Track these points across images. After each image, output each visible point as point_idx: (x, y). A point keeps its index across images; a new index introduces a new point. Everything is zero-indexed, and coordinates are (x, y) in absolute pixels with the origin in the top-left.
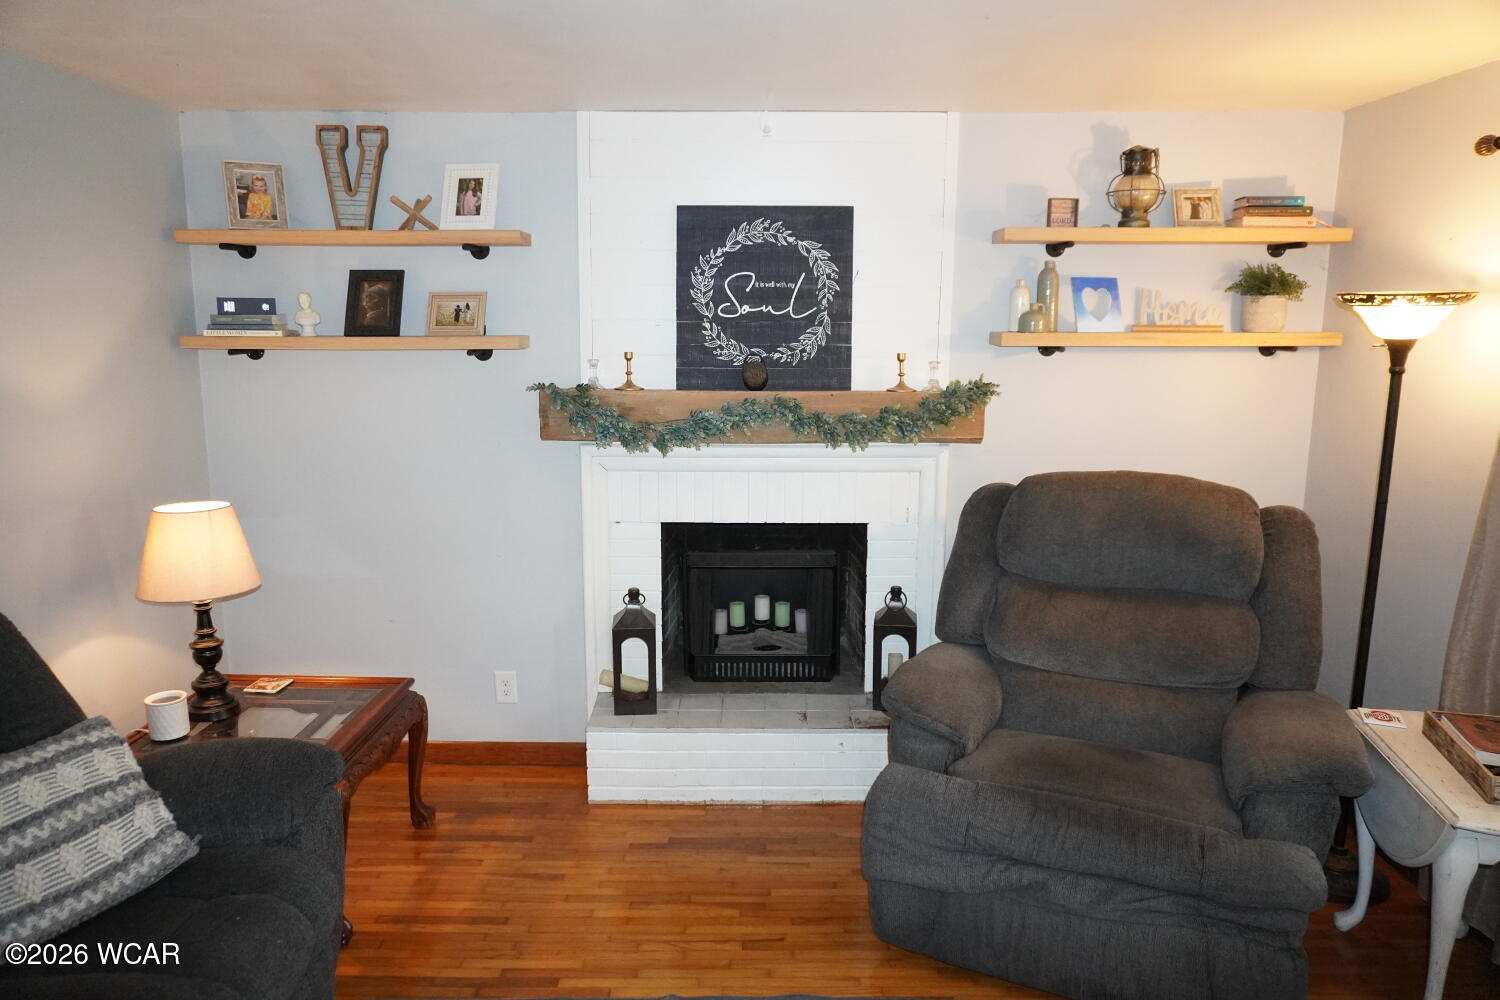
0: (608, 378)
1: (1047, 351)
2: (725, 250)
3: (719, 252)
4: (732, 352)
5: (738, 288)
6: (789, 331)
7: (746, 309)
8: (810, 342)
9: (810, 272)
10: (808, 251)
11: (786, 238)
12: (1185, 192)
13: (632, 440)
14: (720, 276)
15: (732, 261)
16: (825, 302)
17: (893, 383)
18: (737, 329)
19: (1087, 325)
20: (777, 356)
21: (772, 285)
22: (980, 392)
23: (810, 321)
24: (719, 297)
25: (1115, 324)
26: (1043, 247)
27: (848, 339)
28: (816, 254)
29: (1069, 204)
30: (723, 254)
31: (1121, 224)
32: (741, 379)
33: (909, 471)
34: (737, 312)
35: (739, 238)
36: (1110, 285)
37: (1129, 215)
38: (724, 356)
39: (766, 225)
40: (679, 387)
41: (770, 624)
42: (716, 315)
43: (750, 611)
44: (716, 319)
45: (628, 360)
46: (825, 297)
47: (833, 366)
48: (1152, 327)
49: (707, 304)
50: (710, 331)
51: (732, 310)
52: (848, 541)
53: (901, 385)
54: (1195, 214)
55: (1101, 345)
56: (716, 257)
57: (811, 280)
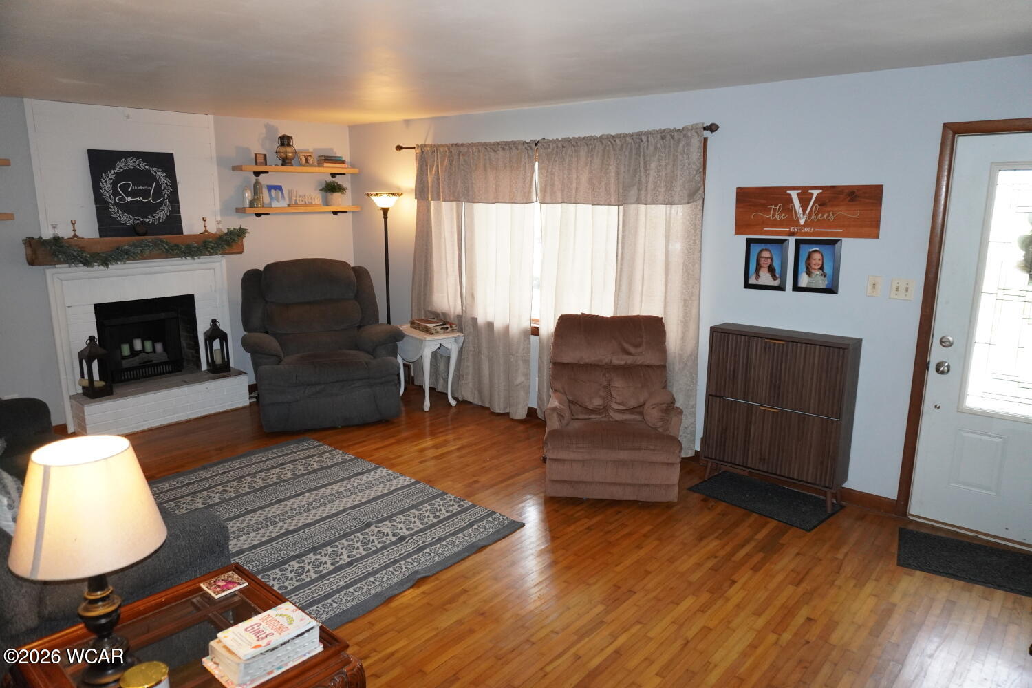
0: (65, 232)
1: (258, 215)
2: (116, 171)
3: (113, 172)
4: (126, 219)
5: (125, 188)
6: (153, 209)
7: (130, 199)
8: (162, 214)
9: (157, 182)
10: (156, 173)
11: (144, 167)
12: (302, 152)
13: (87, 263)
14: (114, 184)
15: (120, 177)
16: (166, 196)
17: (202, 230)
18: (126, 208)
19: (275, 204)
20: (148, 220)
21: (141, 188)
22: (241, 233)
23: (161, 204)
24: (116, 193)
25: (283, 204)
26: (252, 174)
27: (179, 212)
28: (160, 174)
29: (262, 156)
30: (115, 173)
31: (282, 165)
32: (133, 231)
33: (210, 269)
34: (125, 200)
35: (121, 166)
36: (279, 188)
37: (285, 161)
38: (122, 220)
39: (134, 160)
40: (101, 236)
41: (143, 350)
42: (115, 203)
44: (115, 204)
45: (74, 224)
46: (166, 193)
47: (174, 222)
48: (296, 205)
49: (110, 197)
50: (113, 209)
51: (123, 199)
52: (185, 304)
53: (206, 231)
54: (307, 162)
55: (280, 212)
56: (111, 174)
57: (159, 187)
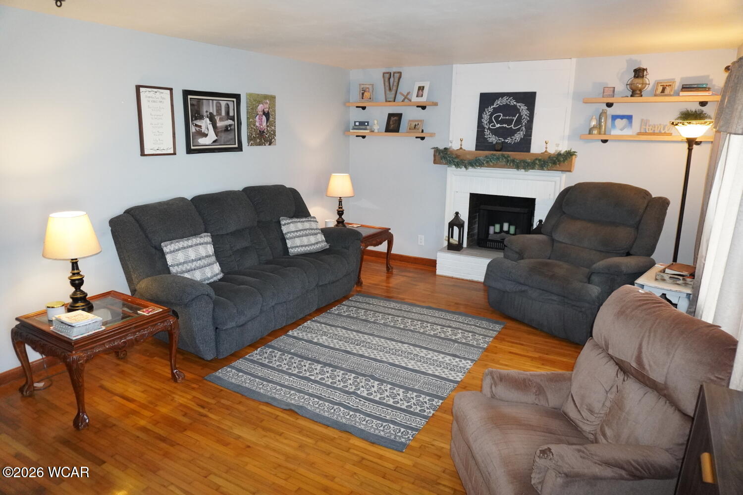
0: (455, 146)
1: (605, 141)
2: (494, 106)
3: (492, 107)
4: (493, 139)
5: (497, 118)
6: (512, 133)
7: (499, 125)
8: (518, 137)
9: (520, 113)
10: (520, 107)
11: (513, 103)
13: (457, 165)
14: (491, 116)
15: (496, 110)
16: (524, 123)
17: (543, 151)
18: (495, 132)
19: (615, 132)
20: (507, 141)
21: (507, 118)
22: (569, 155)
23: (519, 130)
24: (490, 121)
26: (605, 104)
27: (531, 136)
28: (523, 109)
29: (612, 89)
30: (493, 108)
31: (632, 96)
32: (492, 147)
33: (551, 181)
34: (495, 126)
35: (499, 102)
36: (629, 118)
37: (635, 92)
38: (490, 140)
39: (507, 98)
40: (476, 150)
41: (508, 232)
42: (489, 128)
43: (502, 227)
44: (489, 129)
45: (461, 141)
46: (524, 122)
47: (525, 144)
48: (646, 134)
49: (487, 124)
50: (487, 132)
51: (494, 126)
52: (529, 204)
53: (546, 151)
54: (663, 91)
55: (620, 139)
56: (491, 109)
57: (520, 117)
